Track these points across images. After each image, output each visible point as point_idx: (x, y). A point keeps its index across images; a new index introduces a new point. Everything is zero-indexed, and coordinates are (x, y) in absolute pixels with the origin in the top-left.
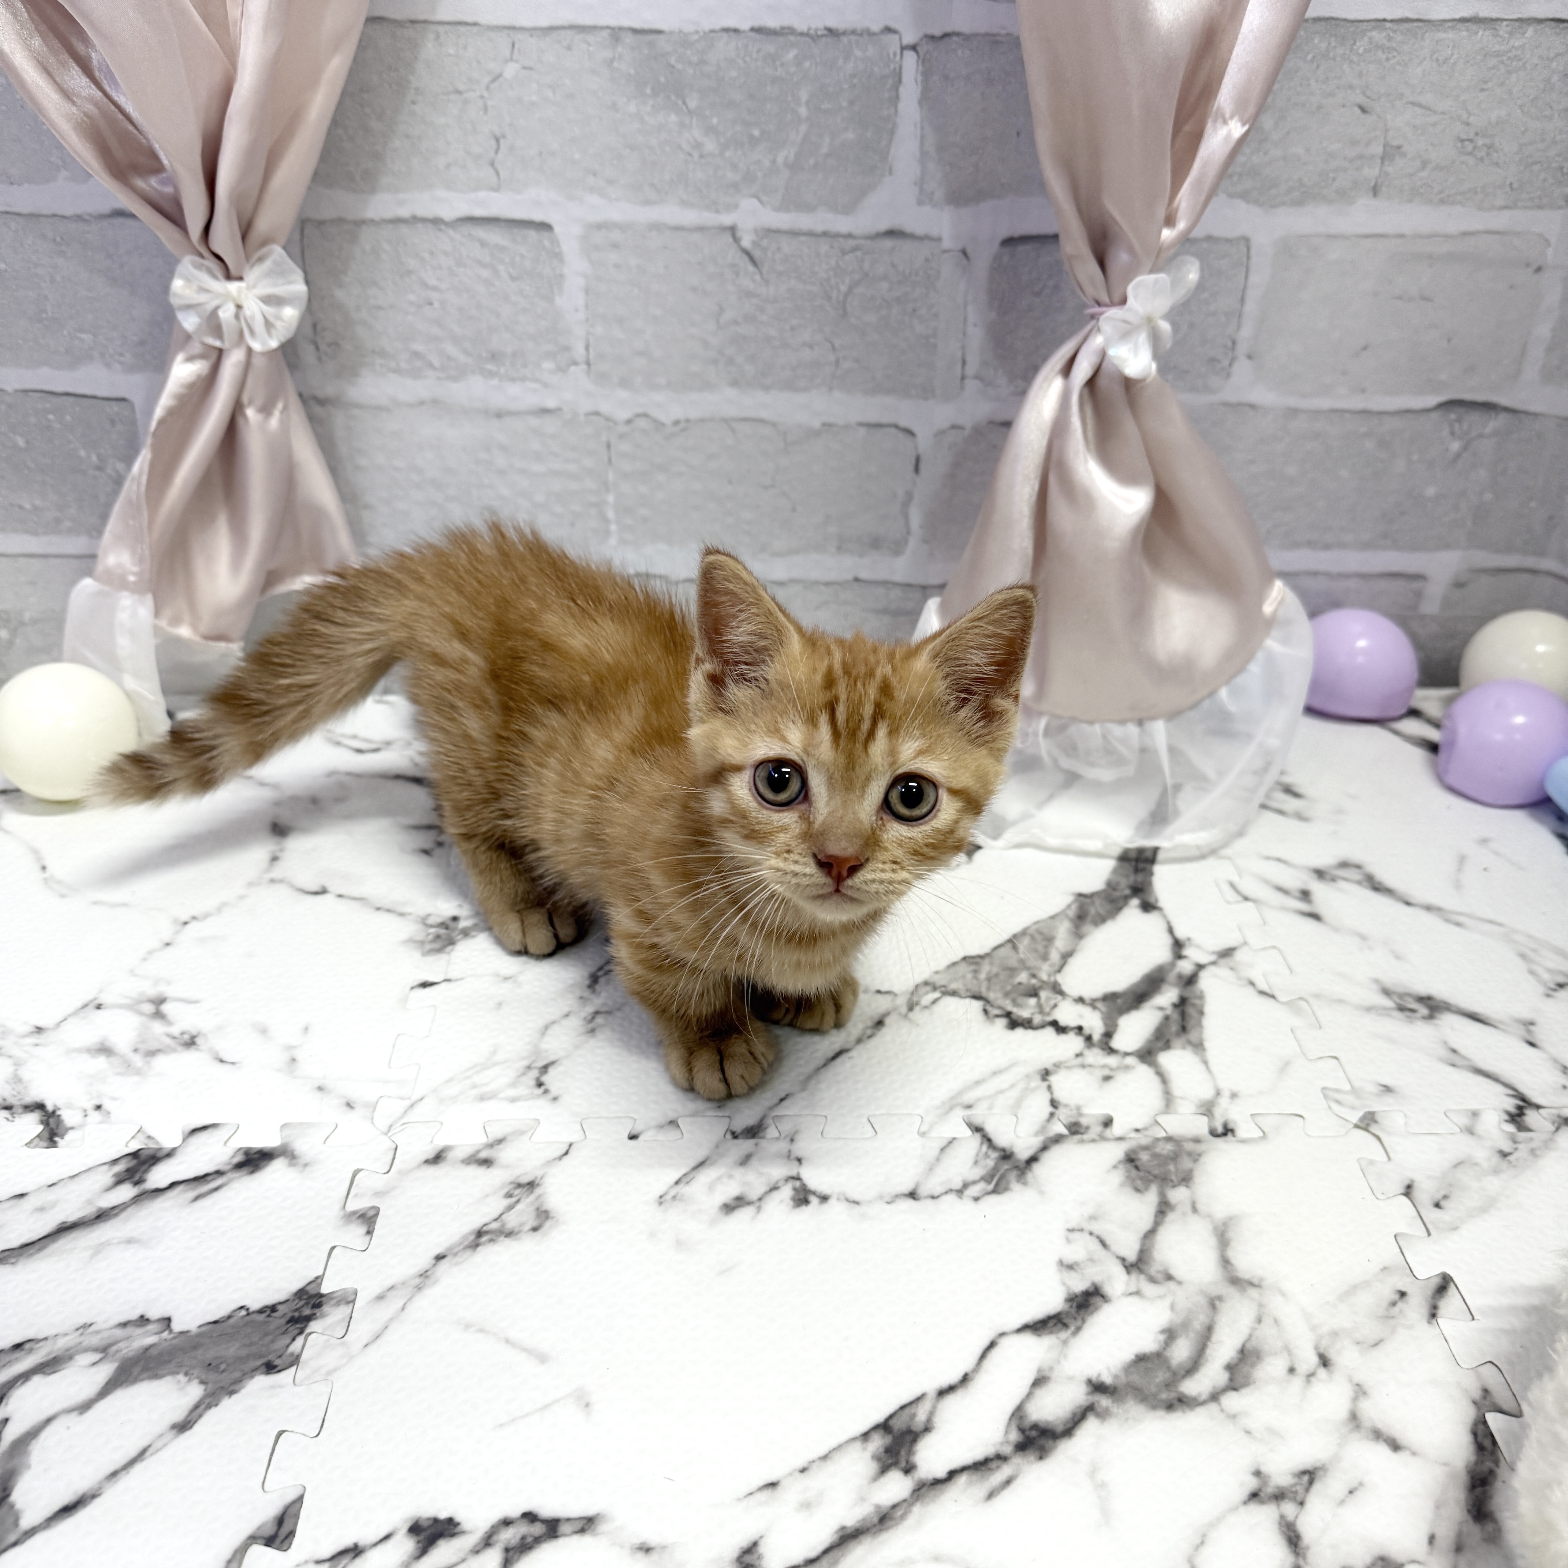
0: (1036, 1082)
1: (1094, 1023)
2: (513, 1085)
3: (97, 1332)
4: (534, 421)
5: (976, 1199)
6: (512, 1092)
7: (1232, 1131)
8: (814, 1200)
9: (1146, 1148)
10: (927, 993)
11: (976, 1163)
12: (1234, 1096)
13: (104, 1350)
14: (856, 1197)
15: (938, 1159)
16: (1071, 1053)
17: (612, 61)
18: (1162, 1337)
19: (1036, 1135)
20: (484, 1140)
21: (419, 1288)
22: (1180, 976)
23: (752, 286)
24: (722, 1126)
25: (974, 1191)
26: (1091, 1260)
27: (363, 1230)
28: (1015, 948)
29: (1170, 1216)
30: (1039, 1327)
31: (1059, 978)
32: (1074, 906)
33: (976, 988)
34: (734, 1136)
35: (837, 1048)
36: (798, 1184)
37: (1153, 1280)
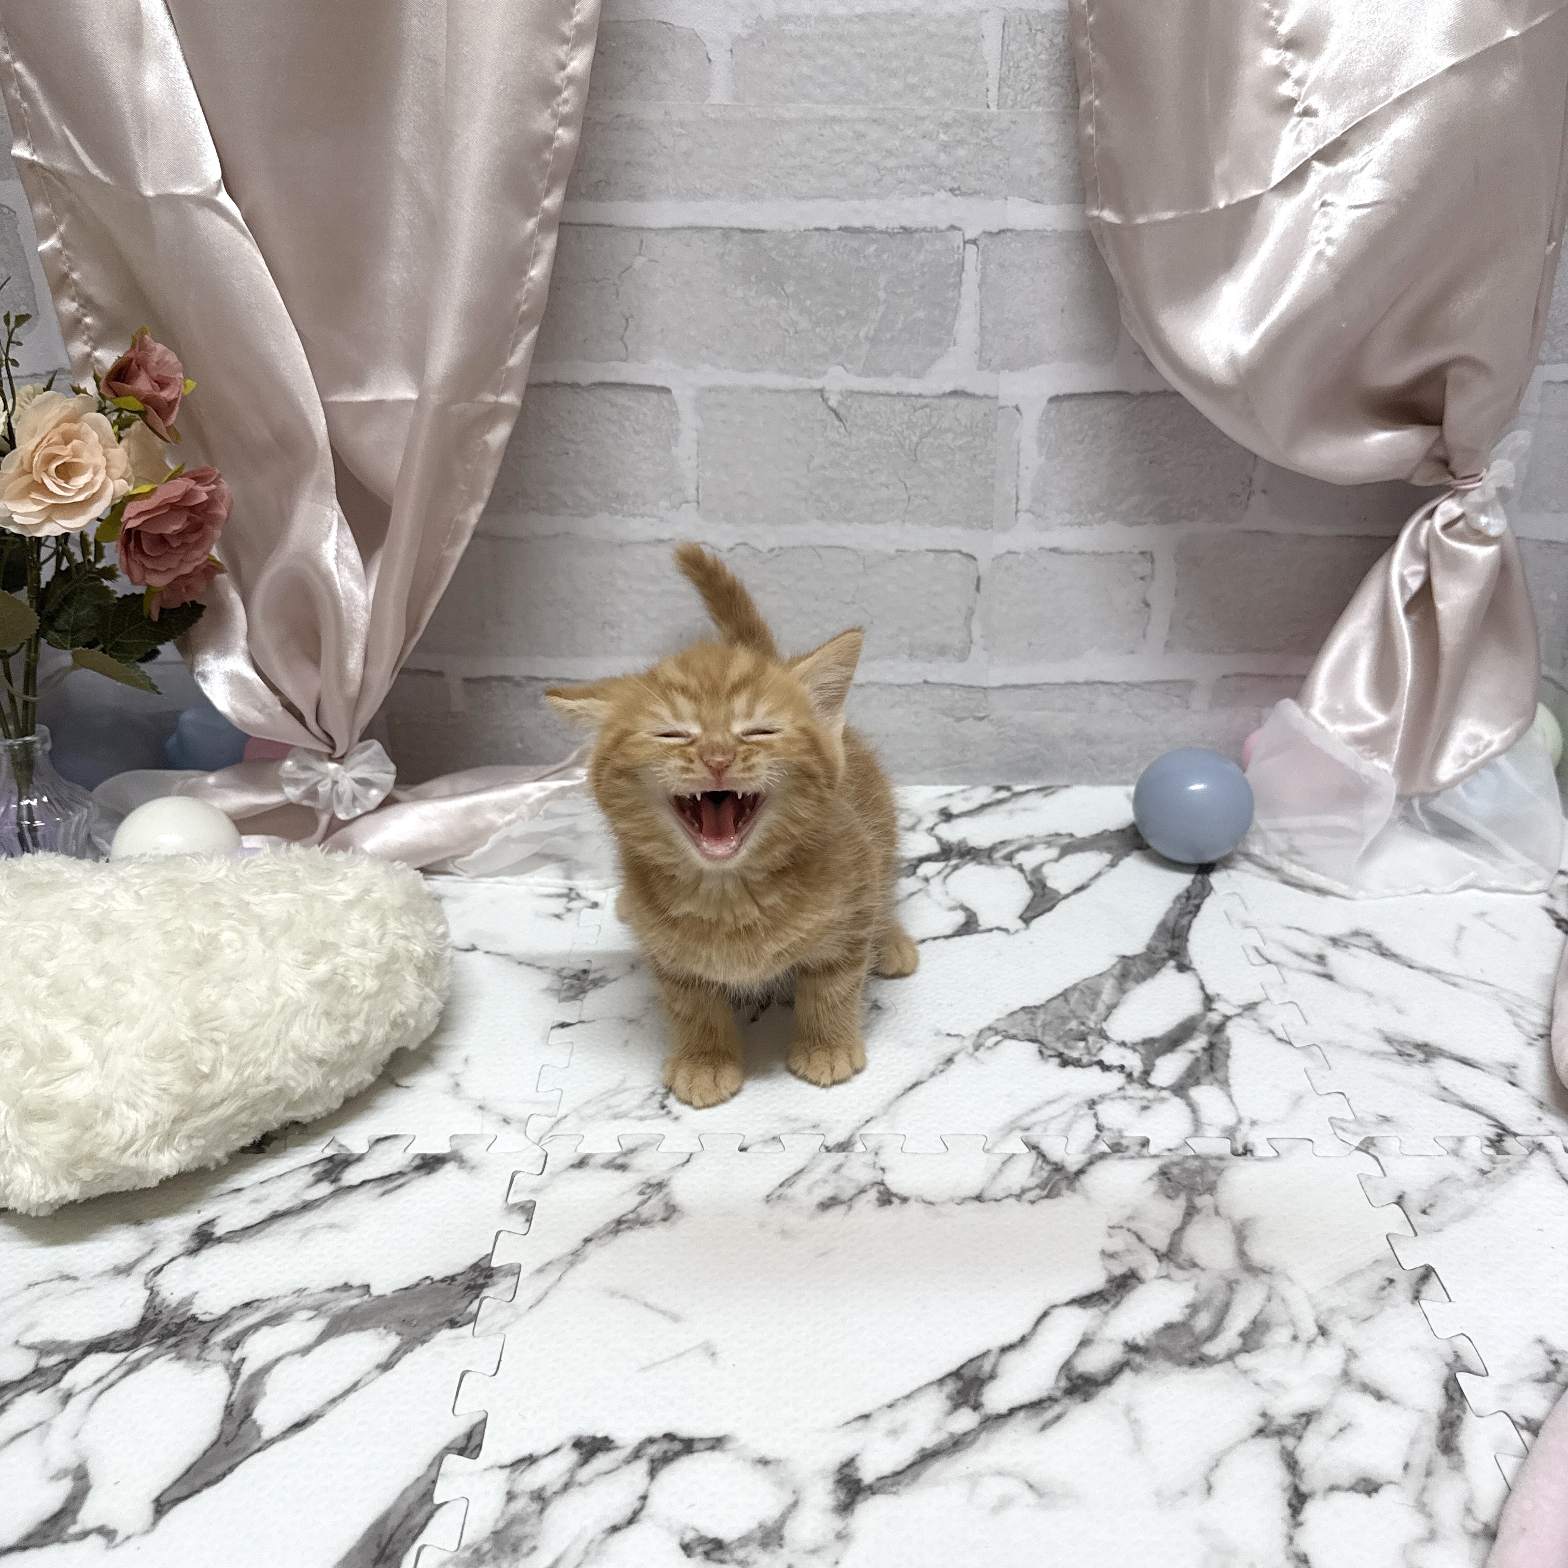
0: (1085, 1110)
1: (1134, 1062)
2: (641, 1107)
3: (311, 1295)
5: (1032, 1202)
6: (640, 1113)
7: (1251, 1151)
8: (896, 1201)
9: (1177, 1164)
10: (990, 1037)
11: (1032, 1174)
12: (1253, 1123)
13: (318, 1309)
14: (933, 1199)
15: (1000, 1171)
16: (1115, 1087)
17: (723, 254)
18: (1187, 1311)
19: (1084, 1153)
20: (619, 1150)
21: (572, 1264)
22: (1209, 1025)
23: (837, 437)
24: (817, 1142)
25: (1031, 1195)
26: (1129, 1251)
27: (523, 1219)
28: (1067, 1001)
29: (1196, 1218)
30: (1084, 1301)
31: (1105, 1026)
32: (1118, 967)
33: (1033, 1033)
34: (828, 1150)
35: (914, 1080)
36: (882, 1188)
37: (1180, 1267)
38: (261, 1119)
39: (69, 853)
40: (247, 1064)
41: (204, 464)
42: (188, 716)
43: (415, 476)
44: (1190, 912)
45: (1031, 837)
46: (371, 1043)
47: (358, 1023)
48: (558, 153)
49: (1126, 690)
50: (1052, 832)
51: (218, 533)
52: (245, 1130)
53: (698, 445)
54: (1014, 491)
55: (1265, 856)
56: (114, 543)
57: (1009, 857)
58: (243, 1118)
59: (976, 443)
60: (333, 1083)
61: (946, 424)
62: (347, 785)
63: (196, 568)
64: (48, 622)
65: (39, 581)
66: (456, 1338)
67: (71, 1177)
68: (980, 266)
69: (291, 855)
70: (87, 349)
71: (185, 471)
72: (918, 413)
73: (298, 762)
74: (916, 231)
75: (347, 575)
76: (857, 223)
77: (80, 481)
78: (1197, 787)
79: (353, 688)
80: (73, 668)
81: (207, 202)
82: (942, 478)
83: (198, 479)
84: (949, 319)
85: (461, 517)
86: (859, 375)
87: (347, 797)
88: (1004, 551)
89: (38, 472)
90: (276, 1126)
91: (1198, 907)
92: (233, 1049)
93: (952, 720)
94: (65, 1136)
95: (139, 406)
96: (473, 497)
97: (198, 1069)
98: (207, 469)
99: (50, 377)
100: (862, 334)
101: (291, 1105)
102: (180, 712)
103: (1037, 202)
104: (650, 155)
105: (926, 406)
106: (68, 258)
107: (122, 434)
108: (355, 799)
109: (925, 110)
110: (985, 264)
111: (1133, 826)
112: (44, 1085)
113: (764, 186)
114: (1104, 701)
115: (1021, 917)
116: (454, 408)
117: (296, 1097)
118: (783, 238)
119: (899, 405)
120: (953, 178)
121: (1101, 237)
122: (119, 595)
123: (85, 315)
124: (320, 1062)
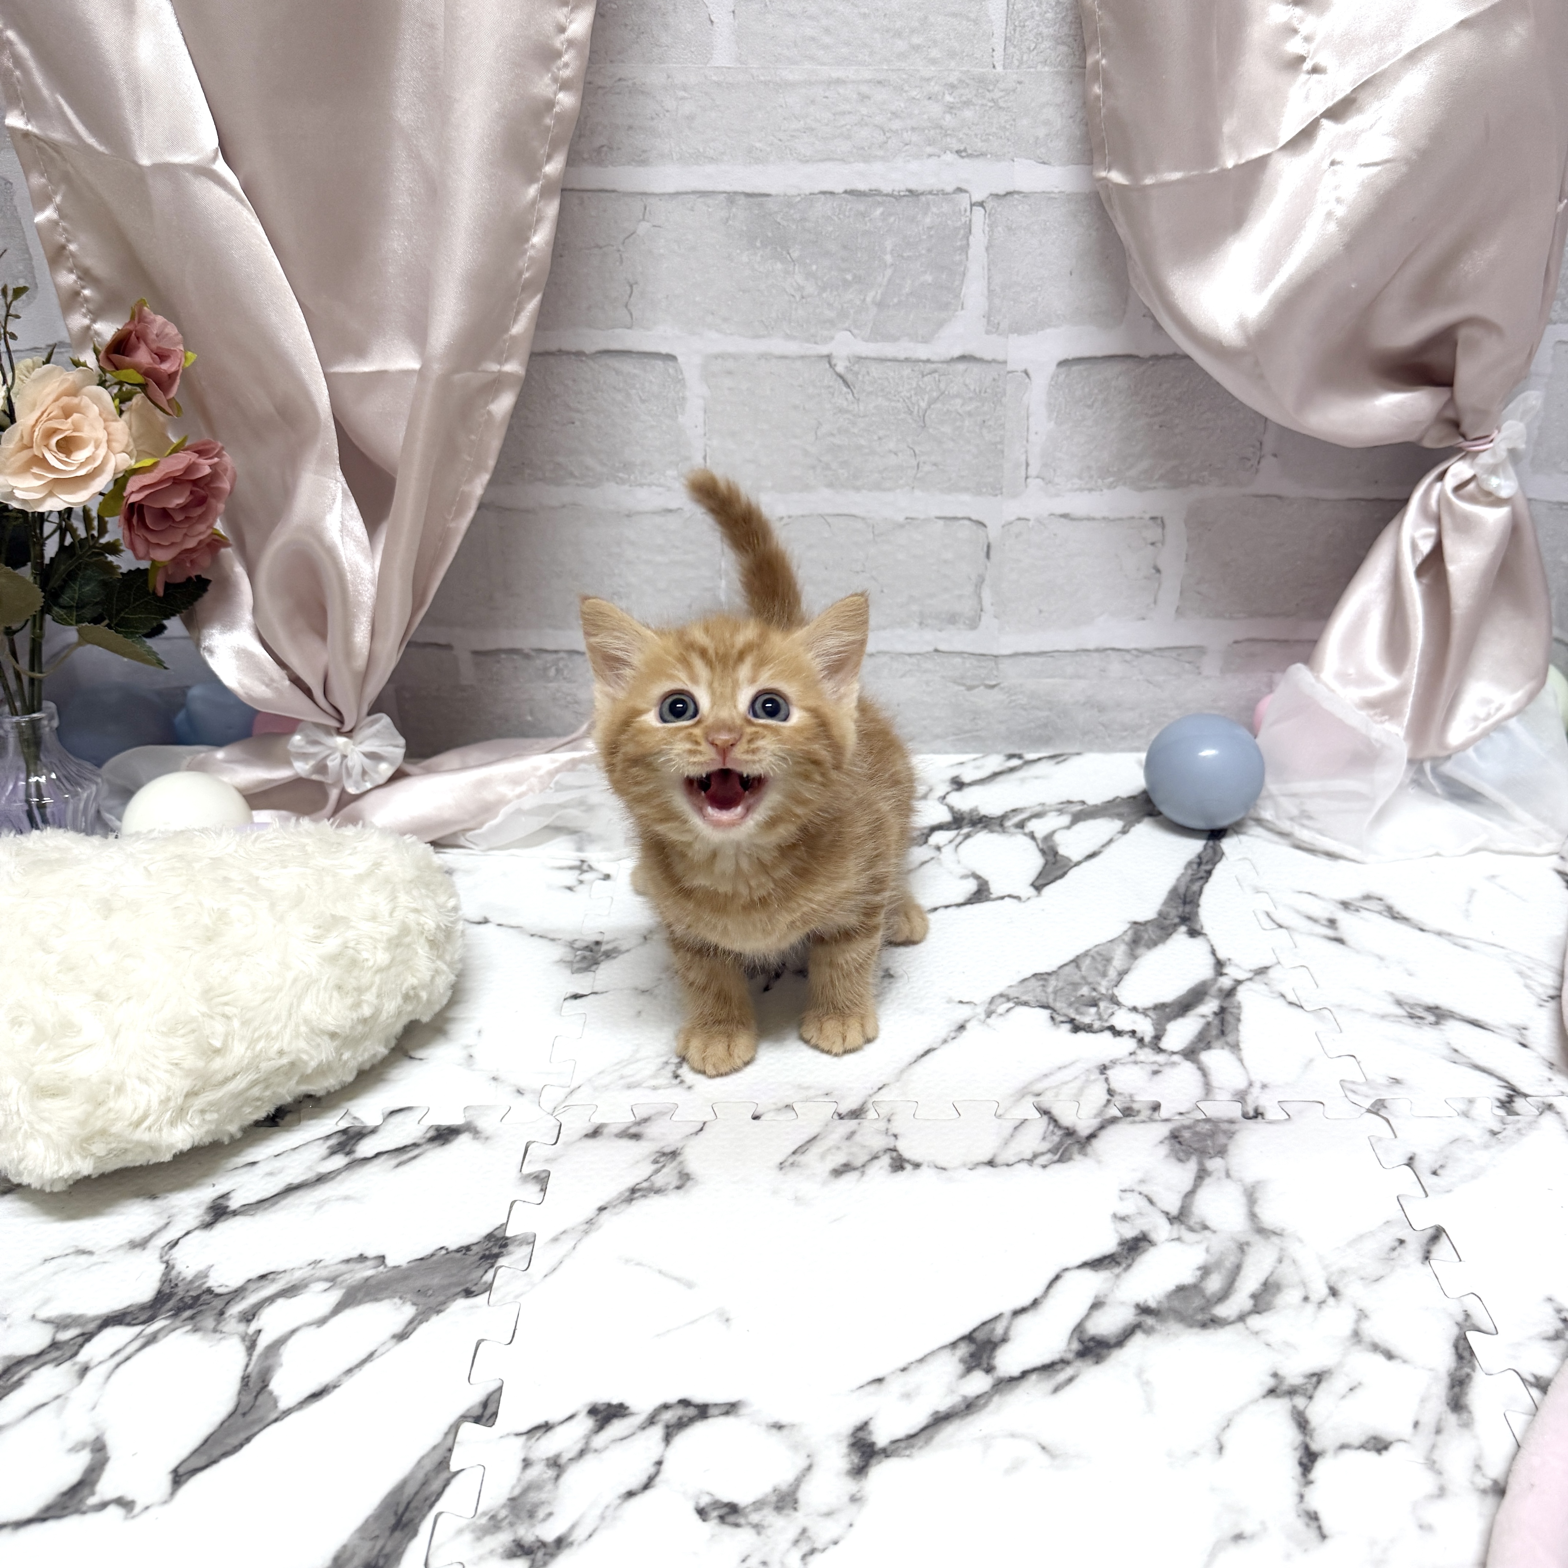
0: (1095, 1075)
1: (1146, 1028)
2: (654, 1076)
3: (326, 1267)
4: (658, 520)
5: (1044, 1167)
6: (653, 1082)
7: (1262, 1114)
8: (909, 1167)
9: (1188, 1127)
10: (1002, 1003)
11: (1044, 1138)
12: (1264, 1086)
13: (333, 1280)
14: (944, 1165)
15: (1012, 1136)
16: (1126, 1052)
17: (728, 219)
18: (1199, 1273)
19: (1095, 1117)
20: (633, 1119)
21: (586, 1232)
22: (1220, 990)
23: (845, 404)
24: (830, 1109)
25: (1042, 1160)
26: (1140, 1214)
27: (537, 1188)
28: (1078, 967)
29: (1207, 1181)
30: (1096, 1264)
31: (1116, 991)
32: (1130, 933)
33: (1044, 1000)
34: (841, 1117)
35: (926, 1048)
36: (894, 1154)
37: (1191, 1229)
38: (274, 1093)
39: (76, 829)
40: (259, 1038)
41: (206, 437)
42: (196, 692)
43: (419, 447)
44: (1202, 878)
45: (1043, 804)
46: (384, 1015)
47: (370, 997)
48: (559, 118)
49: (1137, 656)
50: (1064, 799)
51: (221, 507)
52: (259, 1103)
53: (705, 412)
54: (1023, 458)
55: (1277, 822)
56: (118, 517)
57: (1021, 825)
58: (256, 1091)
59: (985, 408)
60: (346, 1056)
61: (954, 389)
62: (356, 760)
63: (200, 542)
64: (52, 599)
65: (42, 556)
66: (471, 1308)
67: (85, 1153)
68: (987, 229)
69: (301, 829)
70: (86, 322)
71: (187, 444)
72: (926, 379)
73: (306, 736)
74: (922, 194)
75: (353, 548)
76: (862, 186)
77: (80, 456)
78: (1208, 753)
79: (360, 662)
80: (79, 644)
81: (204, 172)
82: (951, 445)
83: (201, 453)
84: (957, 283)
85: (465, 488)
86: (866, 341)
87: (357, 771)
88: (1013, 518)
89: (39, 447)
90: (289, 1099)
91: (1209, 873)
92: (245, 1023)
93: (962, 688)
94: (78, 1112)
95: (139, 379)
96: (478, 468)
97: (210, 1044)
98: (209, 443)
99: (49, 350)
100: (869, 299)
101: (305, 1078)
102: (188, 687)
103: (1044, 163)
104: (652, 119)
105: (935, 371)
106: (65, 229)
107: (124, 407)
108: (364, 773)
109: (930, 71)
110: (992, 227)
111: (1145, 793)
112: (55, 1061)
113: (769, 149)
114: (1116, 667)
115: (1033, 885)
116: (457, 377)
117: (309, 1071)
118: (788, 202)
119: (907, 371)
120: (960, 140)
121: (1109, 199)
122: (124, 569)
123: (83, 287)
124: (333, 1035)
